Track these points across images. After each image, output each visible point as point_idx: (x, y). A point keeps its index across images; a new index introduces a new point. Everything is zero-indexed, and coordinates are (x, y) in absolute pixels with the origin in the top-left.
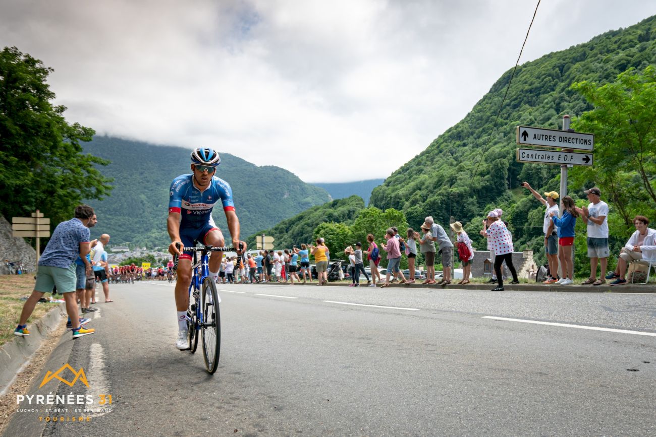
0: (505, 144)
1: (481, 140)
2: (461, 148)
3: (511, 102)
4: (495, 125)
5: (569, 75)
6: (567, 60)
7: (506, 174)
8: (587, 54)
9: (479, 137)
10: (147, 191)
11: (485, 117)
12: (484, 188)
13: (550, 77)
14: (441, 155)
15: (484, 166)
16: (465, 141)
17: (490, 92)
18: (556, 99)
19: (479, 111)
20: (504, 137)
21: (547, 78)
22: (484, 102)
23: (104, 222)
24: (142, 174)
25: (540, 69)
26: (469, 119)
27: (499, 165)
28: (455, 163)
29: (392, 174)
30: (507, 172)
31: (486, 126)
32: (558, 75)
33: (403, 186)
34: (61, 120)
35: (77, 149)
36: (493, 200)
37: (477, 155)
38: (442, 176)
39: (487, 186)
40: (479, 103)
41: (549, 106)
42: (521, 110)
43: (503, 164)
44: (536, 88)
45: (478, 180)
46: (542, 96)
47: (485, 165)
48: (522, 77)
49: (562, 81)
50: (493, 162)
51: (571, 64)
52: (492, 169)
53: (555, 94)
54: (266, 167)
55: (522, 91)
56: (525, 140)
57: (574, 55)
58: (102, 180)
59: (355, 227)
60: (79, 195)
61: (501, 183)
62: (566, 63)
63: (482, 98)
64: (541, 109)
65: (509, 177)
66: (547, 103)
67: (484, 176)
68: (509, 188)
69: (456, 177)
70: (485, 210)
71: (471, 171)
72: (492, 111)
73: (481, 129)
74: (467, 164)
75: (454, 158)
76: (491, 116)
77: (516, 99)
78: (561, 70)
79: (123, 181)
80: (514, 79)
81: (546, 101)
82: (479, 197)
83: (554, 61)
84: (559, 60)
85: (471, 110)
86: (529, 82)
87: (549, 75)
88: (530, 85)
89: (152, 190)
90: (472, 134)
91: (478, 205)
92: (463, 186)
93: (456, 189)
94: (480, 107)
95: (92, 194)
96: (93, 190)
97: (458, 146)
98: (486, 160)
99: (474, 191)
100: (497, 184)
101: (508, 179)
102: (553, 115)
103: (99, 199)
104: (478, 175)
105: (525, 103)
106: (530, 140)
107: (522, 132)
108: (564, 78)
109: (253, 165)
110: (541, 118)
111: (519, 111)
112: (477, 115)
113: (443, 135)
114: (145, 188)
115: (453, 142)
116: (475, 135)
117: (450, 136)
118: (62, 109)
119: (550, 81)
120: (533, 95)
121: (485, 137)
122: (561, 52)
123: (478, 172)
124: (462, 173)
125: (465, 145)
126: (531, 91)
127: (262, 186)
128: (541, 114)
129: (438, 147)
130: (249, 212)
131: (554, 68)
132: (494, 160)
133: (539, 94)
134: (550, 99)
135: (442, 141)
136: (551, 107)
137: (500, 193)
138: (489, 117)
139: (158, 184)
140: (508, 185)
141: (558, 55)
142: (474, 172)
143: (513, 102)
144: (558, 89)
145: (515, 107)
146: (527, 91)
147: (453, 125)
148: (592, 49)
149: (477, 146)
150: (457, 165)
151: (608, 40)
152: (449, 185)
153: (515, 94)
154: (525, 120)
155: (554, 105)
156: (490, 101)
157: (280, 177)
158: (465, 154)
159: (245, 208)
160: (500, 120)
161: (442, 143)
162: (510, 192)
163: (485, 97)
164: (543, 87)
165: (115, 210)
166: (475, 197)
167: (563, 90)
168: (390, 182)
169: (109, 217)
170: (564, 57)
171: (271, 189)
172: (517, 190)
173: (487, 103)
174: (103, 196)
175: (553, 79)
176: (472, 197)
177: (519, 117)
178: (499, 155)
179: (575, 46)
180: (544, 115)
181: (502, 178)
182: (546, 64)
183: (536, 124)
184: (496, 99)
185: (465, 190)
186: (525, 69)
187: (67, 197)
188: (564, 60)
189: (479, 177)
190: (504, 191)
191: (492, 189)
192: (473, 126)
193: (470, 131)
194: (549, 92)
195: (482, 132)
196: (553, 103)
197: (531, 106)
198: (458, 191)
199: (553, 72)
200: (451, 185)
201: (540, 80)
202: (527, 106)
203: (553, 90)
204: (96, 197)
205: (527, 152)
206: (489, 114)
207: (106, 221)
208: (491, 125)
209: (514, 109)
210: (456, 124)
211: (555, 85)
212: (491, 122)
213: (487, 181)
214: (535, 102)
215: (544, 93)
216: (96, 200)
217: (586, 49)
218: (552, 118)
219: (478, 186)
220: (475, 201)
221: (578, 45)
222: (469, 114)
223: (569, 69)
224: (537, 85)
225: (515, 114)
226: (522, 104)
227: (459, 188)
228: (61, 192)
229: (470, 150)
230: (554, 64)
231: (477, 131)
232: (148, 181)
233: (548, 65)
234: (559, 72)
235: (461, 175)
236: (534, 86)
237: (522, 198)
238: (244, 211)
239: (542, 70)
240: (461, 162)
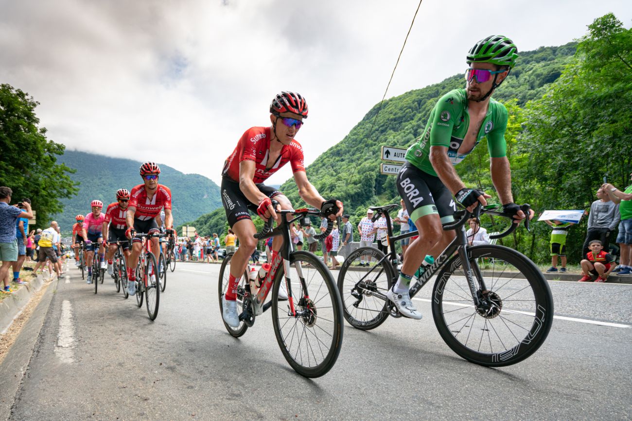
0: (374, 160)
1: (355, 157)
2: (339, 163)
3: (379, 128)
4: (367, 146)
5: (425, 108)
6: (424, 96)
7: (374, 183)
8: (440, 91)
9: (354, 154)
10: (104, 191)
11: (359, 140)
12: (356, 193)
13: (410, 109)
14: (324, 167)
15: (357, 177)
16: (343, 157)
17: (364, 119)
18: (414, 126)
19: (355, 134)
20: (373, 155)
21: (408, 110)
22: (359, 128)
23: (73, 214)
24: (100, 179)
25: (403, 103)
26: (346, 140)
27: (369, 176)
28: (335, 174)
29: (287, 181)
30: (374, 182)
31: (359, 146)
32: (416, 108)
33: (294, 191)
34: (43, 139)
35: (53, 159)
36: (363, 203)
37: (352, 168)
38: (325, 184)
39: (359, 192)
40: (355, 129)
41: (408, 131)
42: (387, 134)
43: (372, 175)
44: (399, 117)
45: (352, 187)
46: (403, 124)
47: (358, 176)
48: (388, 109)
49: (420, 113)
50: (364, 174)
51: (426, 99)
52: (363, 179)
53: (414, 123)
54: (191, 175)
55: (388, 119)
56: (387, 157)
57: (430, 92)
58: (72, 184)
59: (256, 221)
60: (55, 195)
61: (370, 190)
62: (423, 99)
63: (357, 124)
64: (403, 134)
65: (376, 186)
66: (407, 129)
67: (356, 184)
68: (375, 195)
69: (335, 185)
70: (356, 210)
71: (347, 180)
72: (364, 134)
73: (356, 148)
74: (344, 175)
75: (334, 170)
76: (364, 138)
77: (382, 126)
78: (419, 104)
79: (87, 184)
80: (382, 110)
81: (407, 127)
82: (352, 201)
83: (414, 97)
84: (417, 96)
85: (349, 133)
86: (394, 113)
87: (410, 108)
88: (394, 115)
89: (107, 191)
90: (349, 152)
91: (351, 207)
92: (340, 192)
93: (335, 194)
94: (355, 132)
95: (64, 194)
96: (65, 191)
97: (338, 161)
98: (359, 173)
99: (348, 196)
100: (366, 191)
101: (375, 188)
102: (411, 139)
103: (69, 198)
104: (353, 183)
105: (390, 129)
106: (391, 157)
107: (385, 151)
108: (421, 110)
109: (181, 173)
110: (403, 141)
111: (385, 135)
112: (352, 137)
113: (326, 152)
114: (102, 189)
115: (334, 158)
116: (351, 153)
117: (332, 153)
118: (44, 131)
119: (410, 113)
120: (396, 123)
121: (358, 155)
122: (419, 90)
123: (352, 182)
124: (340, 182)
125: (343, 160)
126: (395, 120)
127: (188, 189)
128: (402, 138)
129: (322, 161)
130: (178, 208)
131: (414, 102)
132: (365, 172)
133: (401, 122)
134: (410, 126)
135: (325, 157)
136: (410, 132)
137: (368, 198)
138: (362, 139)
139: (111, 187)
140: (375, 192)
141: (417, 92)
142: (349, 181)
143: (381, 128)
144: (416, 119)
145: (382, 131)
146: (392, 120)
147: (334, 145)
148: (444, 88)
149: (352, 161)
150: (336, 175)
151: (457, 81)
152: (329, 191)
153: (383, 122)
154: (389, 142)
155: (413, 131)
156: (363, 127)
157: (201, 183)
158: (343, 167)
159: (175, 205)
160: (370, 141)
161: (325, 158)
162: (376, 198)
163: (360, 124)
164: (404, 117)
165: (81, 206)
166: (349, 201)
167: (420, 119)
168: (284, 188)
169: (76, 210)
170: (422, 94)
171: (194, 191)
172: (382, 196)
173: (361, 128)
174: (72, 196)
175: (413, 111)
176: (347, 201)
177: (385, 140)
178: (369, 168)
179: (431, 85)
180: (404, 138)
181: (370, 186)
182: (408, 99)
183: (398, 145)
184: (368, 125)
185: (342, 195)
186: (391, 102)
187: (46, 196)
188: (421, 96)
189: (353, 185)
190: (372, 196)
191: (363, 195)
192: (349, 146)
193: (347, 149)
194: (409, 121)
195: (356, 151)
196: (411, 129)
197: (395, 131)
198: (336, 196)
199: (413, 106)
200: (331, 191)
201: (402, 112)
202: (392, 131)
203: (412, 119)
204: (67, 196)
205: (389, 166)
206: (362, 137)
207: (75, 214)
208: (363, 145)
209: (382, 133)
210: (336, 144)
211: (414, 115)
212: (363, 143)
213: (359, 188)
214: (398, 128)
215: (405, 121)
216: (67, 198)
217: (439, 88)
218: (411, 141)
219: (352, 192)
220: (349, 204)
221: (433, 85)
222: (347, 136)
223: (425, 103)
224: (399, 115)
225: (382, 137)
226: (388, 129)
227: (338, 193)
228: (44, 193)
229: (347, 164)
230: (413, 99)
231: (352, 150)
232: (104, 185)
233: (409, 100)
234: (417, 105)
235: (339, 183)
236: (397, 116)
237: (385, 202)
239: (404, 103)
240: (339, 173)
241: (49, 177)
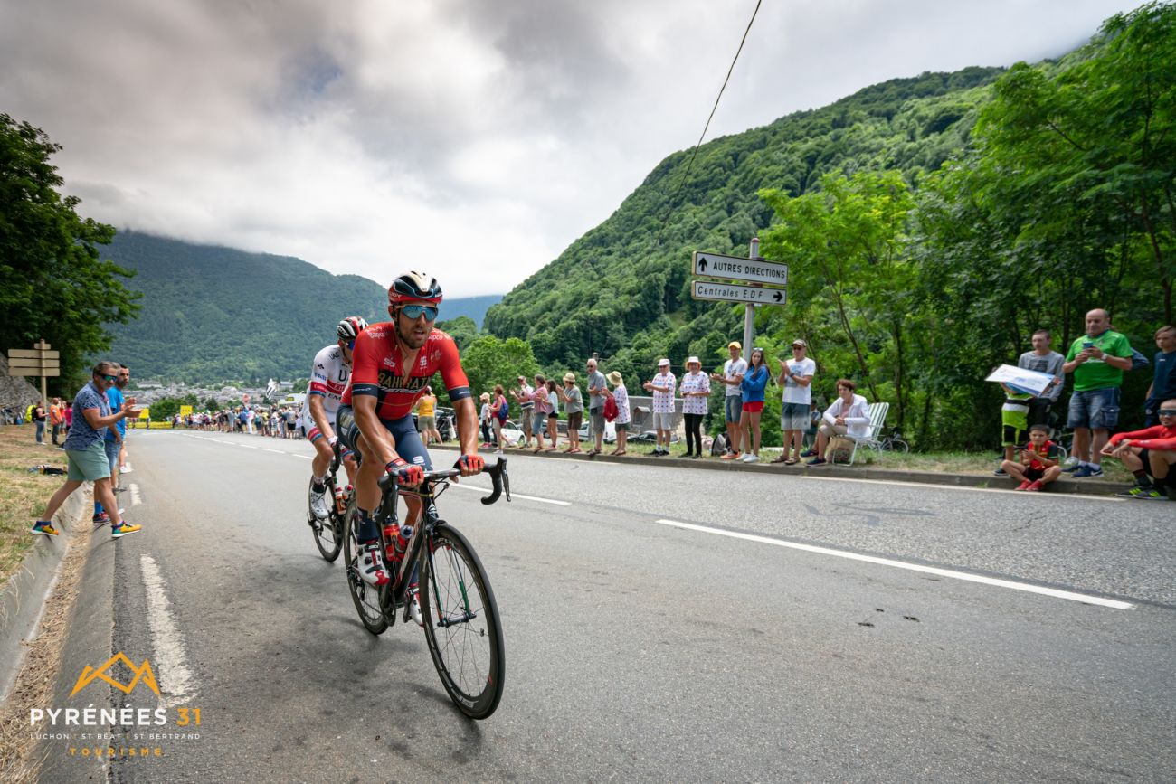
0: (662, 253)
1: (631, 247)
2: (604, 257)
3: (670, 198)
4: (650, 228)
5: (745, 167)
6: (743, 147)
7: (662, 293)
8: (768, 140)
9: (628, 243)
10: (184, 306)
11: (636, 217)
12: (634, 310)
13: (721, 169)
14: (578, 265)
15: (633, 282)
16: (610, 248)
17: (644, 184)
18: (727, 197)
19: (630, 209)
20: (661, 244)
21: (717, 170)
22: (636, 198)
23: (127, 349)
24: (177, 283)
25: (708, 158)
26: (615, 218)
27: (654, 281)
28: (596, 276)
29: (514, 289)
30: (663, 291)
31: (637, 229)
32: (731, 166)
33: (527, 307)
34: (72, 216)
35: (92, 254)
36: (644, 326)
37: (625, 267)
38: (580, 294)
39: (638, 308)
40: (630, 199)
41: (719, 205)
42: (683, 209)
43: (659, 280)
44: (703, 182)
45: (627, 300)
46: (710, 192)
47: (636, 281)
48: (684, 167)
49: (736, 174)
50: (646, 278)
51: (748, 153)
52: (645, 286)
53: (727, 190)
54: (344, 276)
55: (684, 184)
56: (703, 270)
57: (752, 140)
58: (127, 296)
60: (95, 318)
61: (655, 305)
62: (742, 151)
63: (633, 191)
64: (709, 210)
65: (665, 296)
66: (716, 202)
67: (634, 295)
68: (665, 312)
69: (598, 295)
70: (634, 338)
71: (617, 287)
72: (645, 209)
73: (631, 233)
74: (611, 278)
75: (595, 270)
76: (645, 216)
77: (674, 196)
78: (735, 160)
79: (152, 292)
80: (675, 168)
81: (715, 199)
82: (627, 322)
83: (727, 148)
84: (733, 146)
85: (619, 207)
86: (694, 173)
87: (720, 165)
88: (695, 177)
89: (191, 305)
90: (620, 238)
91: (625, 333)
92: (606, 308)
93: (597, 311)
94: (630, 204)
95: (113, 314)
96: (115, 310)
97: (601, 254)
98: (637, 275)
99: (620, 315)
100: (650, 306)
101: (664, 300)
102: (723, 218)
103: (123, 322)
104: (627, 293)
105: (688, 201)
106: (709, 270)
107: (699, 259)
108: (738, 170)
109: (328, 273)
110: (709, 221)
111: (680, 211)
112: (625, 214)
113: (582, 239)
114: (182, 302)
115: (594, 249)
116: (623, 241)
117: (591, 241)
118: (73, 201)
119: (721, 174)
120: (698, 191)
121: (635, 244)
122: (735, 136)
123: (626, 290)
124: (605, 290)
125: (609, 253)
126: (696, 185)
127: (340, 302)
128: (708, 216)
129: (575, 254)
130: (322, 336)
131: (726, 156)
132: (647, 274)
133: (707, 189)
134: (720, 196)
135: (580, 247)
136: (722, 207)
137: (654, 318)
138: (642, 217)
139: (200, 298)
140: (665, 308)
141: (731, 139)
142: (621, 289)
143: (673, 199)
144: (730, 184)
145: (676, 205)
146: (690, 186)
147: (594, 226)
148: (775, 134)
149: (626, 255)
150: (599, 279)
151: (795, 124)
152: (588, 305)
153: (676, 189)
154: (687, 222)
155: (725, 206)
156: (643, 197)
157: (364, 290)
158: (610, 266)
159: (316, 331)
160: (655, 222)
161: (580, 249)
162: (666, 318)
163: (637, 191)
164: (711, 181)
165: (142, 332)
166: (621, 323)
167: (737, 185)
168: (510, 301)
169: (133, 340)
170: (739, 143)
171: (352, 306)
172: (676, 314)
173: (640, 199)
174: (129, 318)
175: (725, 171)
176: (618, 323)
177: (681, 219)
178: (654, 268)
179: (754, 129)
180: (712, 217)
181: (656, 298)
182: (717, 150)
183: (702, 229)
184: (652, 194)
185: (609, 313)
186: (689, 156)
187: (79, 321)
188: (739, 146)
189: (627, 296)
190: (659, 316)
191: (644, 313)
192: (621, 229)
193: (617, 234)
194: (718, 188)
195: (632, 237)
196: (724, 202)
197: (696, 204)
198: (599, 314)
199: (725, 162)
200: (590, 307)
201: (708, 172)
202: (691, 205)
203: (724, 185)
204: (119, 318)
205: (706, 286)
206: (641, 213)
207: (130, 347)
208: (644, 228)
209: (674, 207)
210: (598, 225)
211: (726, 179)
212: (644, 224)
213: (638, 302)
214: (700, 199)
215: (712, 188)
216: (120, 323)
217: (767, 133)
218: (723, 222)
219: (627, 308)
220: (622, 329)
221: (757, 128)
222: (616, 212)
223: (744, 158)
224: (703, 177)
225: (675, 215)
226: (685, 201)
227: (602, 310)
228: (73, 314)
229: (617, 260)
230: (725, 151)
231: (626, 235)
232: (186, 294)
233: (718, 153)
234: (732, 162)
235: (607, 294)
236: (699, 179)
237: (681, 325)
238: (316, 335)
239: (710, 158)
240: (604, 275)
241: (84, 285)
